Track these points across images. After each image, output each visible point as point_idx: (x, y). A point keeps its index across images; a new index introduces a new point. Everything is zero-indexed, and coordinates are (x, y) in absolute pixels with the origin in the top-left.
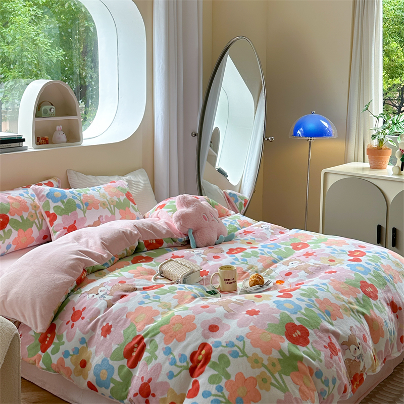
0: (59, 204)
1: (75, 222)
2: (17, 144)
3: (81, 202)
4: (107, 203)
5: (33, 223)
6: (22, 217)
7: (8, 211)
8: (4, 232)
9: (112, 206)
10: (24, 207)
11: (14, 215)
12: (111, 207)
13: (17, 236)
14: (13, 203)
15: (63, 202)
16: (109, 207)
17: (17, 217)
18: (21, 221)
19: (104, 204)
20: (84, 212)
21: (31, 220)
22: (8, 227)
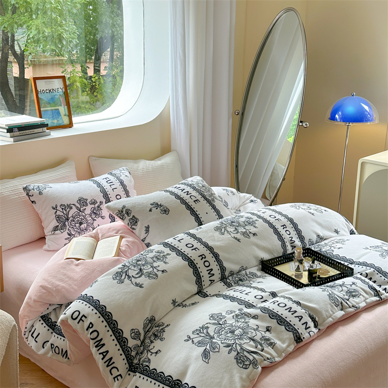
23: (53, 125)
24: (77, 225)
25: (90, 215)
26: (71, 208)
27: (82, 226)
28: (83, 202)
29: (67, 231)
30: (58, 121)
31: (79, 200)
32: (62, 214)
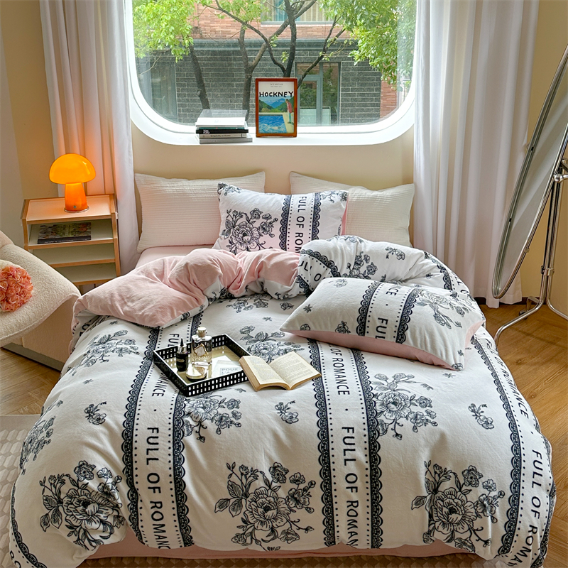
2: (239, 135)
23: (272, 131)
24: (241, 235)
25: (258, 229)
26: (242, 217)
27: (246, 238)
28: (256, 213)
29: (229, 238)
30: (279, 128)
31: (254, 211)
32: (231, 220)
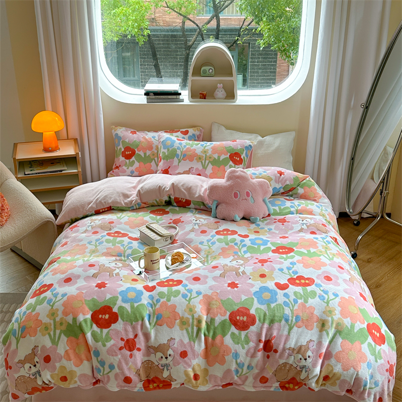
0: (166, 151)
1: (169, 167)
2: (174, 97)
3: (181, 153)
4: (204, 158)
5: (152, 160)
6: (145, 154)
7: (137, 146)
8: (129, 161)
9: (207, 162)
10: (150, 146)
11: (140, 151)
12: (205, 162)
13: (138, 166)
14: (143, 142)
15: (168, 150)
16: (203, 162)
17: (142, 153)
18: (143, 157)
19: (200, 159)
20: (179, 162)
21: (152, 157)
22: (133, 158)
